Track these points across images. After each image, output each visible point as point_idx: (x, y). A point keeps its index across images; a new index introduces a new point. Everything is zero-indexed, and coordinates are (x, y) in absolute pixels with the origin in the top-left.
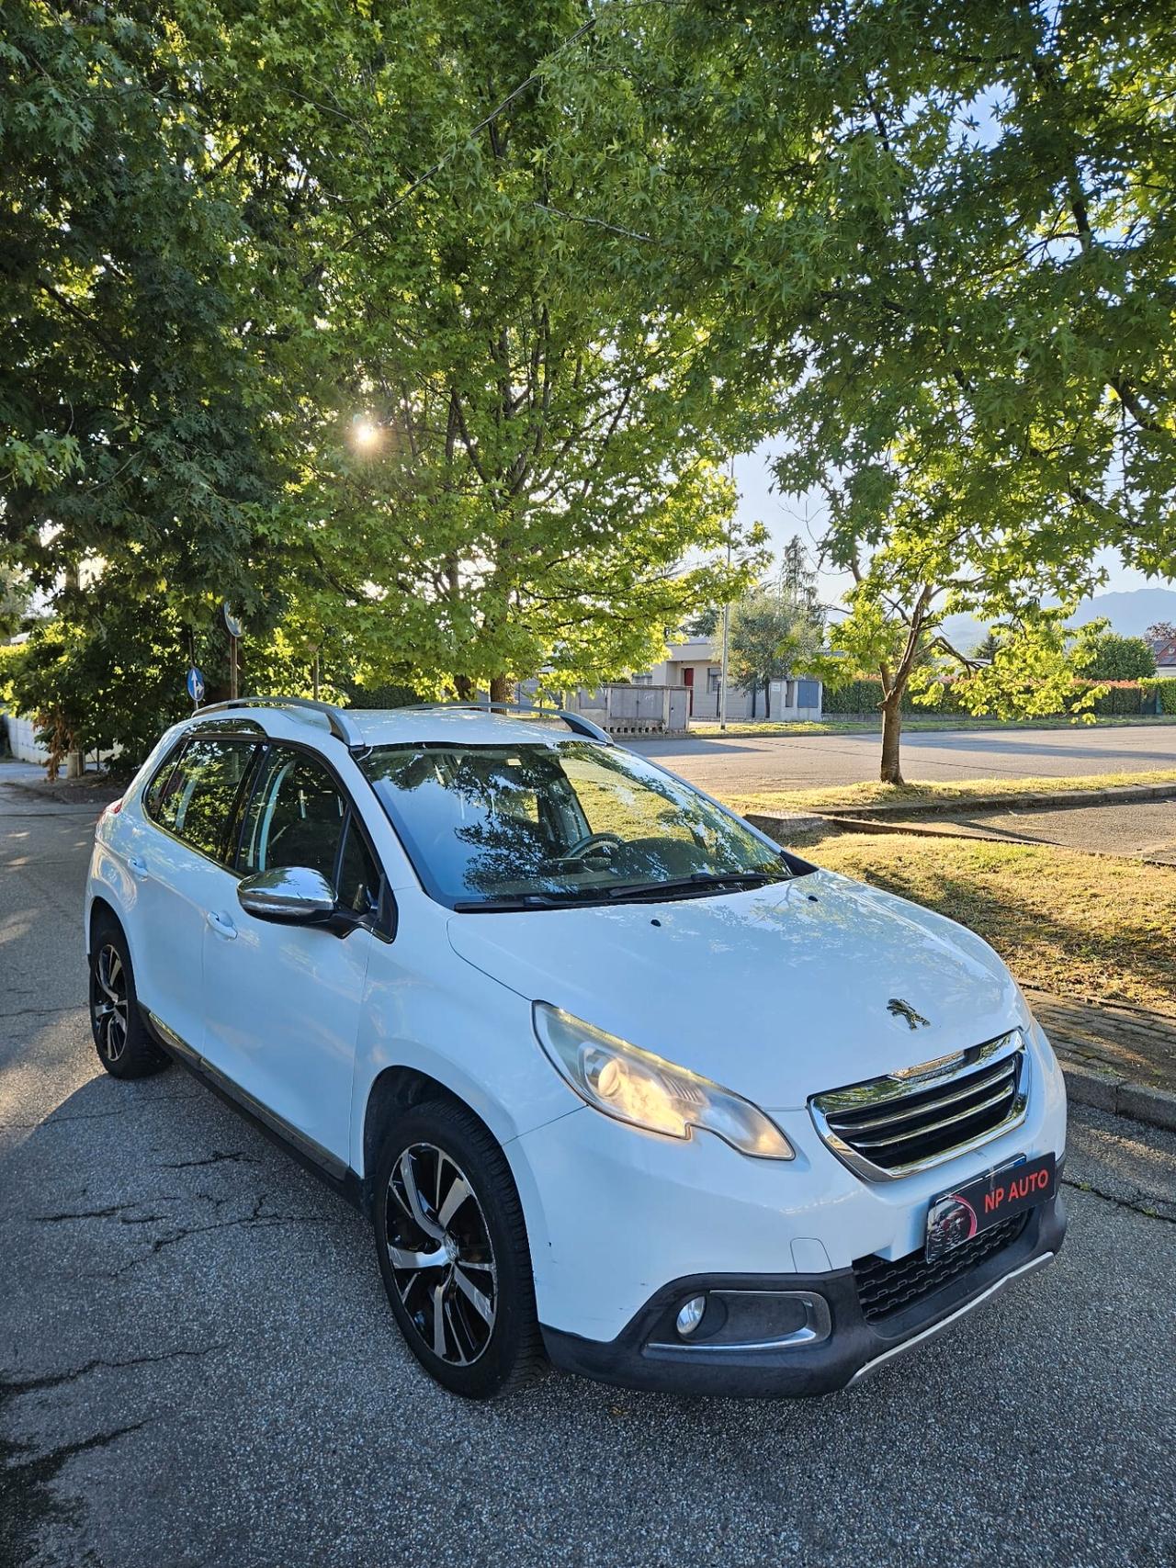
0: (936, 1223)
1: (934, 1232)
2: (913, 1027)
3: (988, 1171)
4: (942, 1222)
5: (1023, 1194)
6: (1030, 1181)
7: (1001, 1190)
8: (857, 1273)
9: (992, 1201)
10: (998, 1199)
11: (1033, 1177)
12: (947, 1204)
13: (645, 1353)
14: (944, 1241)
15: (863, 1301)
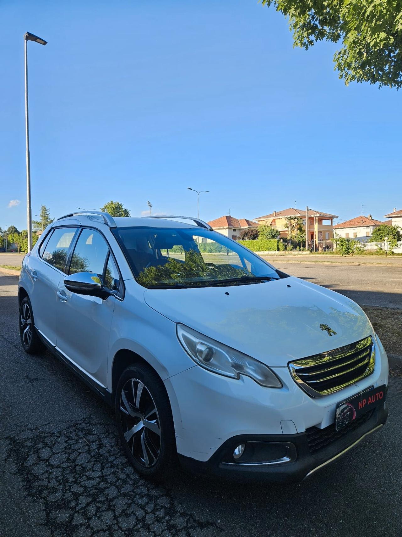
0: (340, 414)
1: (339, 418)
2: (330, 335)
3: (360, 393)
4: (342, 414)
5: (373, 401)
6: (376, 396)
7: (365, 400)
8: (307, 434)
9: (362, 404)
10: (364, 404)
11: (377, 394)
12: (344, 406)
13: (221, 466)
14: (343, 422)
15: (310, 445)
